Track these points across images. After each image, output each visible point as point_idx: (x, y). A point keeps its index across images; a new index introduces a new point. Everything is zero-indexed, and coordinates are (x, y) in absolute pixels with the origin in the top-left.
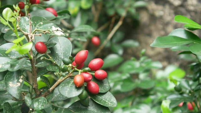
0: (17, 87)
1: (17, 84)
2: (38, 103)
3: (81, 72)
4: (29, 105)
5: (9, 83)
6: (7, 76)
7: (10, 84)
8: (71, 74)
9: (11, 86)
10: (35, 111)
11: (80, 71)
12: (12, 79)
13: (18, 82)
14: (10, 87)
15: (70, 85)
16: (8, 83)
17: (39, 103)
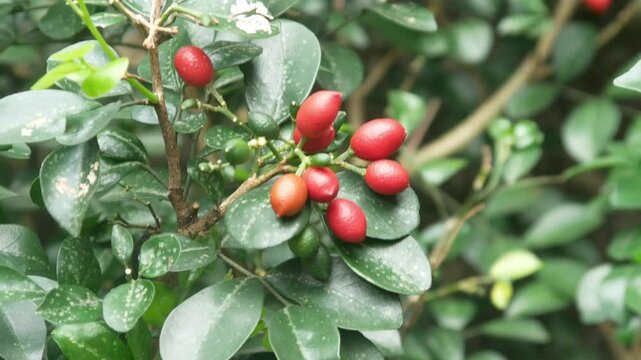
0: (79, 199)
1: (81, 189)
2: (156, 252)
3: (307, 166)
4: (124, 257)
5: (56, 181)
6: (56, 156)
7: (58, 182)
8: (284, 164)
9: (62, 192)
10: (142, 277)
11: (306, 160)
12: (68, 170)
13: (84, 180)
14: (57, 195)
15: (263, 206)
16: (53, 182)
17: (159, 253)
